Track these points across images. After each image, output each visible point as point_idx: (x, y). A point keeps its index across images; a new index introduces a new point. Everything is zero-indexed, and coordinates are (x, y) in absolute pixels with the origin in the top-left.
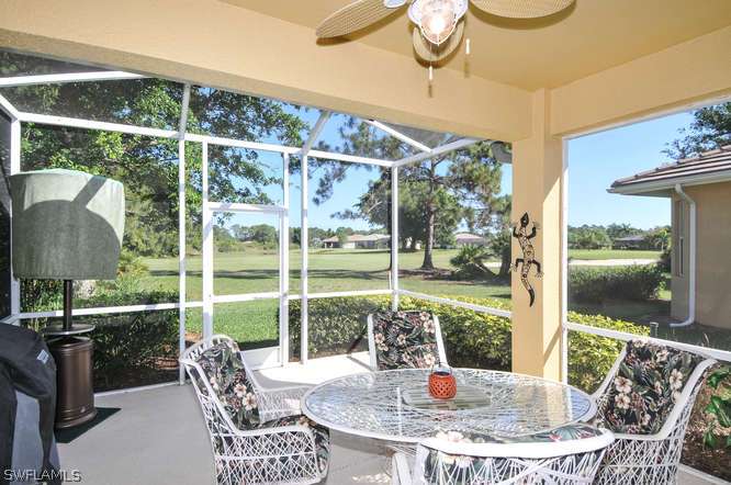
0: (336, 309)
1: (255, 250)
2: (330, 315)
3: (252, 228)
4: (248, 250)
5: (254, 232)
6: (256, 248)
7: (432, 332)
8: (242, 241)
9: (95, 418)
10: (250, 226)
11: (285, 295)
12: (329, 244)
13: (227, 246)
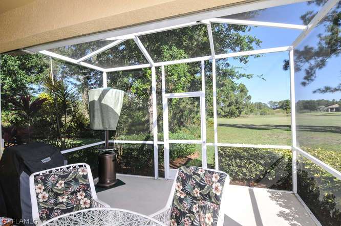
0: (246, 154)
1: (281, 114)
2: (241, 158)
3: (280, 102)
4: (276, 114)
5: (281, 104)
6: (282, 113)
7: (218, 194)
8: (274, 109)
9: (114, 185)
10: (278, 101)
11: (204, 143)
12: (332, 109)
13: (265, 112)
